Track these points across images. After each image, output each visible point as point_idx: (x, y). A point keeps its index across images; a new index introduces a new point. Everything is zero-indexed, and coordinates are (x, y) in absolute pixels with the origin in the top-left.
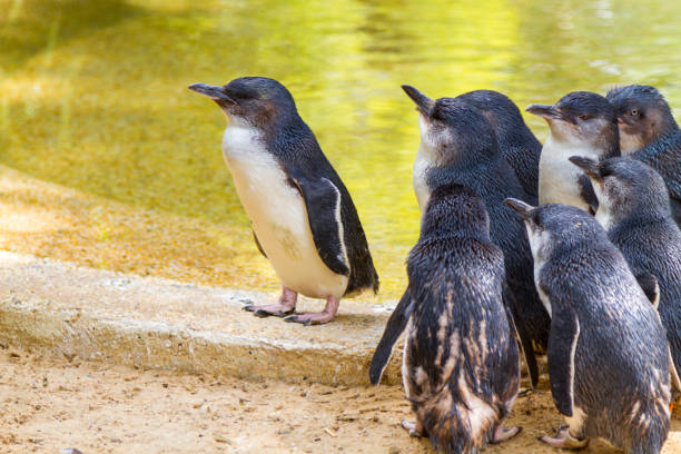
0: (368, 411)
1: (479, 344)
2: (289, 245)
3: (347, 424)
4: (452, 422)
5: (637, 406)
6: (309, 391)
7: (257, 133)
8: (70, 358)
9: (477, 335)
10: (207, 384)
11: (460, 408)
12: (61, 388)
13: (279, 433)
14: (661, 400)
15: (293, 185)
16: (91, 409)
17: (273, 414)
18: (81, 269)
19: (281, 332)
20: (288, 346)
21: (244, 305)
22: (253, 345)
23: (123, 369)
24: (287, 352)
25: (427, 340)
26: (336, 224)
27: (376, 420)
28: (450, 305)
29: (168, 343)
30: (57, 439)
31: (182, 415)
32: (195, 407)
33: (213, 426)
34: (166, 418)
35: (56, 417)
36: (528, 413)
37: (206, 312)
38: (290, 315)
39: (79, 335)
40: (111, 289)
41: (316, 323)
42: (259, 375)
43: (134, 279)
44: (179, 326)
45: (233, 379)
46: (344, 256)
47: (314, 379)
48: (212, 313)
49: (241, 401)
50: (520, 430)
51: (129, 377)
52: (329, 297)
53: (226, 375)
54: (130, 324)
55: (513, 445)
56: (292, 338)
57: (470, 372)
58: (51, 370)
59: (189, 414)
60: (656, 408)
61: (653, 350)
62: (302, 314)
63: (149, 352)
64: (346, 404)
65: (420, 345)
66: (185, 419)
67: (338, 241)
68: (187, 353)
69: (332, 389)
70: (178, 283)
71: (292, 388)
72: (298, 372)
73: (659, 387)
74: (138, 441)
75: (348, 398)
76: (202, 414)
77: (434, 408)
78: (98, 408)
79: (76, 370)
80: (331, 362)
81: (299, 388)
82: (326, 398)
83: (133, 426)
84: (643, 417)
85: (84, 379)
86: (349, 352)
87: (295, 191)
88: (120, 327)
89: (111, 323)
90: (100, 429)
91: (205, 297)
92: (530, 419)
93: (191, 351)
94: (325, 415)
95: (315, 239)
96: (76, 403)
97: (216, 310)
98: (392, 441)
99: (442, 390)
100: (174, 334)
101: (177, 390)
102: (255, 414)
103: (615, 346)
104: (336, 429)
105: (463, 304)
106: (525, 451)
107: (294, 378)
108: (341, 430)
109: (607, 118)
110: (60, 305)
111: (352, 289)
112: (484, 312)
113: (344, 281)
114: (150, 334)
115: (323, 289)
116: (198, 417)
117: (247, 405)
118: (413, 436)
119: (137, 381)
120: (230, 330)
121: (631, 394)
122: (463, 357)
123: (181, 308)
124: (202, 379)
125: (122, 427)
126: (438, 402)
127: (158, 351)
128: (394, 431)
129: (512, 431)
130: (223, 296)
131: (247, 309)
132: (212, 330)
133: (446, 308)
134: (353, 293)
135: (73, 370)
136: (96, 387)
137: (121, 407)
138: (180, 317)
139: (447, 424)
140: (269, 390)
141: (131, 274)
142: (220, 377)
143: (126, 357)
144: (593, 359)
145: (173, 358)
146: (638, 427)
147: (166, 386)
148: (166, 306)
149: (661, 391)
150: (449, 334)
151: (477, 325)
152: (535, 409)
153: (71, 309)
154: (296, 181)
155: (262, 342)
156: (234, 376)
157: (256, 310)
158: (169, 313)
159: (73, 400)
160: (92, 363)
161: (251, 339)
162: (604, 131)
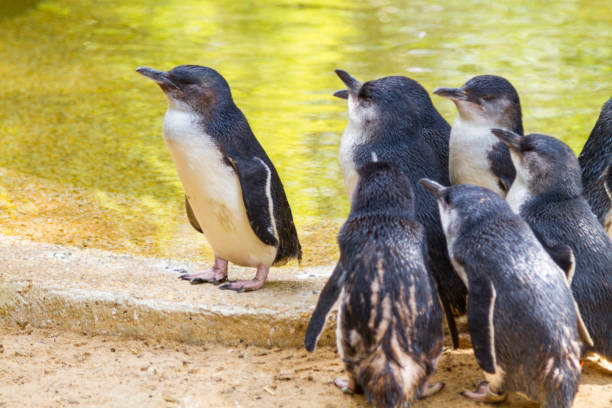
0: (302, 370)
1: (409, 308)
2: (224, 218)
3: (284, 383)
4: (385, 379)
5: (551, 362)
6: (247, 352)
7: (197, 117)
8: (23, 326)
9: (407, 299)
10: (151, 347)
11: (393, 366)
12: (17, 354)
13: (223, 393)
14: (572, 356)
15: (229, 163)
16: (46, 373)
17: (215, 375)
18: (23, 243)
19: (218, 299)
20: (226, 312)
21: (179, 274)
22: (193, 312)
23: (72, 335)
24: (225, 317)
25: (360, 306)
26: (266, 199)
27: (310, 379)
28: (381, 272)
29: (114, 311)
30: (19, 402)
31: (130, 377)
32: (143, 369)
33: (161, 387)
34: (117, 380)
35: (16, 381)
36: (449, 370)
37: (146, 281)
38: (224, 282)
39: (31, 305)
40: (55, 261)
41: (248, 290)
42: (198, 338)
43: (74, 251)
44: (123, 295)
45: (174, 343)
46: (273, 229)
47: (249, 341)
48: (152, 283)
49: (185, 363)
50: (443, 385)
51: (79, 342)
52: (259, 266)
53: (169, 339)
54: (77, 293)
55: (438, 400)
56: (229, 304)
57: (402, 333)
58: (6, 337)
59: (137, 376)
60: (568, 363)
61: (562, 310)
62: (235, 281)
63: (97, 319)
64: (281, 364)
65: (354, 310)
66: (134, 381)
67: (268, 214)
68: (132, 320)
69: (267, 351)
70: (114, 254)
71: (230, 350)
72: (235, 336)
73: (570, 344)
74: (94, 402)
75: (283, 359)
76: (149, 376)
77: (368, 367)
78: (52, 372)
79: (29, 337)
80: (266, 326)
81: (236, 350)
82: (263, 359)
83: (87, 389)
84: (557, 371)
85: (37, 345)
86: (282, 316)
87: (230, 169)
88: (68, 297)
89: (60, 293)
90: (57, 392)
91: (141, 267)
92: (451, 376)
93: (136, 317)
94: (263, 375)
95: (248, 213)
96: (32, 367)
97: (154, 279)
98: (327, 398)
99: (376, 350)
100: (120, 302)
101: (123, 354)
102: (198, 375)
103: (528, 307)
104: (274, 388)
105: (393, 272)
106: (449, 406)
107: (232, 342)
108: (279, 388)
109: (509, 98)
110: (11, 277)
111: (280, 258)
112: (412, 278)
113: (273, 251)
114: (97, 303)
115: (255, 258)
116: (146, 379)
117: (191, 367)
118: (346, 393)
119: (87, 346)
120: (171, 297)
121: (545, 351)
122: (395, 320)
123: (123, 278)
124: (146, 344)
125: (77, 390)
126: (372, 361)
127: (104, 318)
128: (328, 388)
129: (437, 387)
130: (158, 266)
131: (183, 278)
132: (154, 298)
133: (378, 275)
134: (280, 262)
135: (26, 336)
136: (49, 353)
137: (74, 370)
138: (123, 286)
139: (381, 381)
140: (208, 352)
141: (70, 246)
142: (163, 341)
143: (75, 324)
144: (508, 320)
145: (118, 324)
146: (552, 381)
147: (113, 350)
148: (109, 276)
149: (572, 348)
150: (381, 299)
151: (407, 290)
152: (454, 366)
153: (22, 281)
154: (231, 160)
155: (201, 309)
156: (176, 340)
157: (193, 278)
158: (112, 283)
159: (28, 365)
160: (43, 330)
161: (192, 306)
162: (507, 110)
